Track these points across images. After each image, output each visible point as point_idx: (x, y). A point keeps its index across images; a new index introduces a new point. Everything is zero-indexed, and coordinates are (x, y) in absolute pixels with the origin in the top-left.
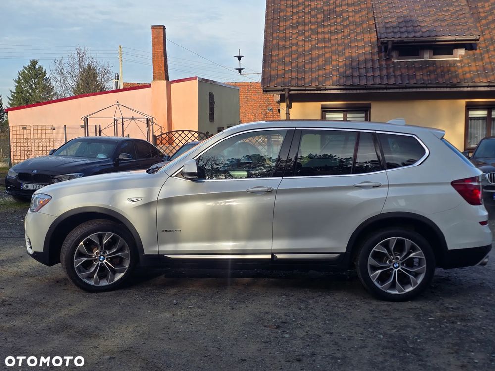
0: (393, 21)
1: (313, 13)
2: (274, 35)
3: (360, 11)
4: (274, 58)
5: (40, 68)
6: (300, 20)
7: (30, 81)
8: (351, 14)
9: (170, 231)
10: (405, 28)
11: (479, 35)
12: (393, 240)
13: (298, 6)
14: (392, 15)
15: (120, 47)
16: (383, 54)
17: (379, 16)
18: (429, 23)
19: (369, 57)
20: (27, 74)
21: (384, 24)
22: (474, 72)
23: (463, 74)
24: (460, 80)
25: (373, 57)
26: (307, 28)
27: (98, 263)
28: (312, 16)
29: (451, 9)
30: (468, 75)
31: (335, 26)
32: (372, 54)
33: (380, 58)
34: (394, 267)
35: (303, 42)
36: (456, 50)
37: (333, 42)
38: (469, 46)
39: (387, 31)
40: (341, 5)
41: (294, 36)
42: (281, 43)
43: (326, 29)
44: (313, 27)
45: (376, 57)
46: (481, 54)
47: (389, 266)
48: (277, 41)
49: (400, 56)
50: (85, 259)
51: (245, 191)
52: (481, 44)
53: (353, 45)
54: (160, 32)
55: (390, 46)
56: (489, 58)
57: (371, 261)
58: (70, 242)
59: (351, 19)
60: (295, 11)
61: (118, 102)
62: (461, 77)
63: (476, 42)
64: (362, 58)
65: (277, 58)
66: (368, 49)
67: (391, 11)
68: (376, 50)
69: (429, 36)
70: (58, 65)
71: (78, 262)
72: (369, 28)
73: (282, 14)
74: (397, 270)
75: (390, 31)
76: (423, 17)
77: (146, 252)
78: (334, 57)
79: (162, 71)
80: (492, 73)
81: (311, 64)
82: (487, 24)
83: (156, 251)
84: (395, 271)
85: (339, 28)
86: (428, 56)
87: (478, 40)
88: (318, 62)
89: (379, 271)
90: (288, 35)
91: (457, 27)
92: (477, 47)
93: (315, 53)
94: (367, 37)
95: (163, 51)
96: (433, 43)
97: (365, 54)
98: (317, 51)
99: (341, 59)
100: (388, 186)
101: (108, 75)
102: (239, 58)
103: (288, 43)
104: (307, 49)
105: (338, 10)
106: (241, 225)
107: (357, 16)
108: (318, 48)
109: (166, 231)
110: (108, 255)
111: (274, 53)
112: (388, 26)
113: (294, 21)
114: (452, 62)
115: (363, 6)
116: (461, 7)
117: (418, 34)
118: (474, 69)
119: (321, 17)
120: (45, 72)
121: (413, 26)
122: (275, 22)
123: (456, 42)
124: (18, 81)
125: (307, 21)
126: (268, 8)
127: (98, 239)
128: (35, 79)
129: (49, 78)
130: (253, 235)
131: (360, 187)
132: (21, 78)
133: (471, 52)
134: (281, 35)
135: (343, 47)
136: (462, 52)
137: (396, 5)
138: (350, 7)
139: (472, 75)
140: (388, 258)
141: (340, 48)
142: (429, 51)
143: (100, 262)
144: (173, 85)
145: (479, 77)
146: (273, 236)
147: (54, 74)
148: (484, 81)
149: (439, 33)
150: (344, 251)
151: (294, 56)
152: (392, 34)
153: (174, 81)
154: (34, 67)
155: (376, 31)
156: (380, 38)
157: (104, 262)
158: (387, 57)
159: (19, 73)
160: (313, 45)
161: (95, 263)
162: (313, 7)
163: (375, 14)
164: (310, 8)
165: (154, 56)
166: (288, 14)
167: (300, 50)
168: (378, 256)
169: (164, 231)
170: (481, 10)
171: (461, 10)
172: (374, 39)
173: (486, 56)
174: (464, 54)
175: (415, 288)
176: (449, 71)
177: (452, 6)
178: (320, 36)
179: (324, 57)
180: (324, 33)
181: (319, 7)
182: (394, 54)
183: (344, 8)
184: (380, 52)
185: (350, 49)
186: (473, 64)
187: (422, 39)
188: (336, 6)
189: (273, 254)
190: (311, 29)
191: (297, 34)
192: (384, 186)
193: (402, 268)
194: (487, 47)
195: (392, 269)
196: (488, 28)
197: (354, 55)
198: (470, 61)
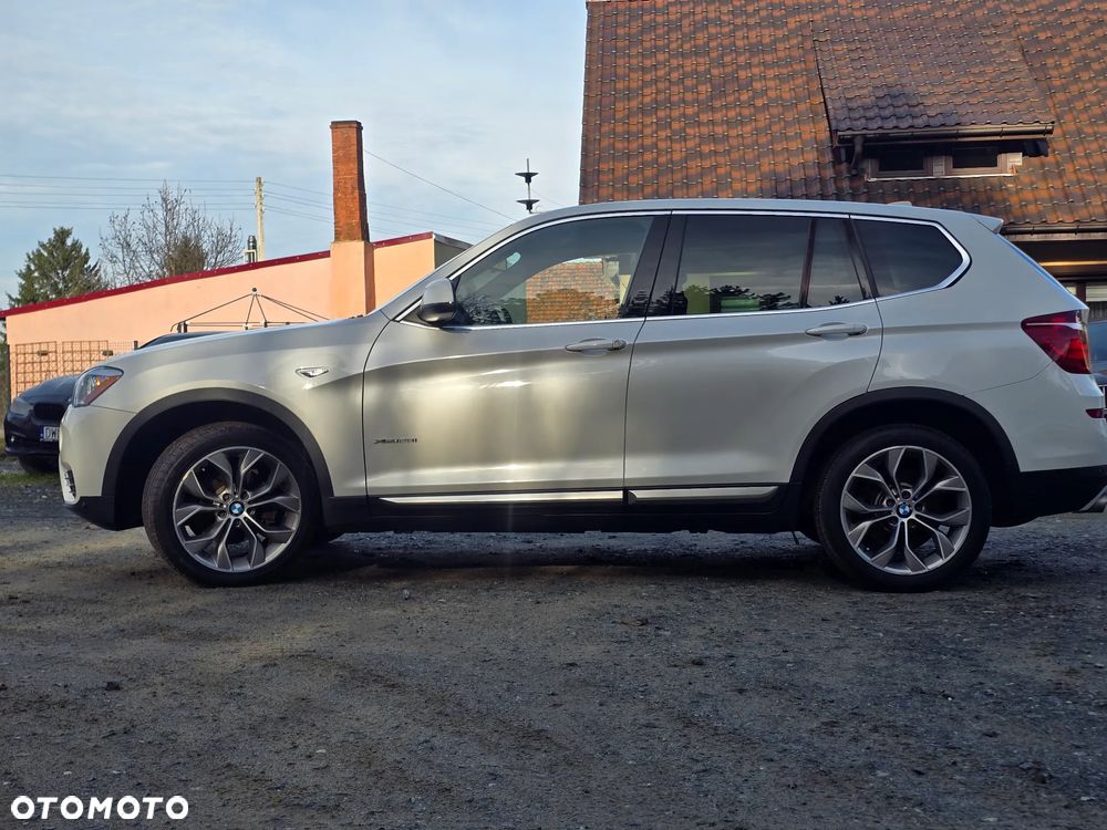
0: (865, 94)
1: (688, 82)
2: (603, 130)
3: (792, 77)
4: (604, 178)
5: (76, 246)
6: (661, 97)
7: (53, 275)
8: (771, 84)
9: (393, 441)
10: (891, 109)
11: (1053, 123)
12: (896, 453)
13: (655, 67)
14: (862, 83)
15: (259, 180)
16: (844, 167)
17: (832, 84)
18: (943, 97)
19: (813, 172)
20: (47, 260)
21: (844, 101)
22: (1043, 200)
23: (1021, 206)
24: (1015, 218)
25: (822, 172)
26: (675, 113)
27: (229, 520)
28: (686, 89)
29: (989, 69)
30: (1032, 208)
31: (738, 110)
32: (819, 165)
33: (838, 175)
34: (899, 513)
35: (669, 142)
36: (1003, 155)
37: (734, 142)
38: (1032, 146)
39: (853, 115)
40: (750, 66)
41: (648, 131)
42: (619, 145)
43: (718, 116)
44: (690, 111)
45: (829, 173)
46: (1058, 164)
47: (890, 513)
48: (611, 140)
49: (880, 170)
50: (198, 508)
51: (563, 348)
52: (1057, 142)
53: (778, 147)
54: (349, 137)
55: (858, 148)
56: (1075, 171)
57: (848, 501)
58: (164, 467)
59: (772, 94)
60: (648, 77)
61: (255, 290)
62: (1016, 210)
63: (1048, 136)
64: (798, 176)
65: (611, 176)
66: (811, 156)
67: (859, 74)
68: (829, 157)
69: (943, 125)
70: (117, 228)
71: (183, 515)
72: (812, 112)
73: (620, 86)
74: (905, 520)
75: (857, 116)
76: (930, 87)
77: (338, 493)
78: (736, 175)
79: (353, 219)
80: (1083, 204)
81: (688, 188)
82: (1069, 102)
83: (361, 489)
84: (903, 524)
85: (746, 112)
86: (942, 168)
87: (1050, 132)
88: (702, 183)
89: (866, 524)
90: (634, 129)
91: (1004, 106)
92: (1049, 150)
93: (695, 164)
94: (808, 131)
95: (356, 177)
96: (954, 140)
97: (804, 166)
98: (699, 160)
99: (752, 178)
100: (882, 331)
101: (230, 248)
102: (528, 177)
103: (634, 145)
104: (677, 157)
105: (742, 74)
106: (553, 427)
107: (786, 87)
108: (701, 155)
109: (384, 441)
110: (249, 503)
111: (604, 167)
112: (854, 105)
113: (647, 100)
114: (996, 181)
115: (797, 67)
116: (1010, 65)
117: (920, 122)
118: (1044, 194)
119: (704, 89)
120: (87, 253)
121: (907, 104)
122: (606, 101)
123: (1003, 138)
124: (27, 275)
125: (675, 98)
126: (588, 72)
127: (227, 462)
128: (64, 269)
129: (95, 266)
130: (581, 447)
131: (818, 335)
132: (33, 267)
133: (1035, 160)
134: (620, 129)
135: (756, 152)
136: (1016, 160)
137: (868, 63)
138: (769, 69)
139: (1041, 208)
140: (885, 494)
141: (750, 156)
142: (944, 157)
143: (233, 518)
144: (378, 252)
145: (1055, 212)
146: (625, 449)
147: (109, 247)
148: (1068, 221)
149: (963, 120)
150: (787, 480)
151: (648, 173)
152: (863, 121)
153: (380, 244)
154: (63, 243)
155: (828, 116)
156: (837, 131)
157: (241, 517)
158: (854, 172)
159: (29, 257)
160: (691, 149)
161: (219, 519)
162: (688, 69)
163: (824, 81)
164: (681, 71)
165: (336, 189)
166: (634, 85)
167: (663, 160)
168: (864, 490)
169: (378, 442)
170: (1054, 73)
171: (1010, 72)
172: (824, 135)
173: (1069, 168)
174: (1020, 164)
175: (949, 558)
176: (990, 199)
177: (991, 63)
178: (704, 130)
179: (714, 174)
180: (712, 122)
181: (701, 69)
182: (869, 165)
183: (756, 71)
184: (837, 161)
185: (771, 156)
186: (1042, 185)
187: (929, 131)
188: (739, 67)
189: (626, 490)
190: (684, 115)
191: (654, 126)
192: (873, 332)
193: (917, 516)
194: (1069, 149)
195: (896, 520)
196: (1071, 110)
197: (781, 168)
198: (1034, 179)
